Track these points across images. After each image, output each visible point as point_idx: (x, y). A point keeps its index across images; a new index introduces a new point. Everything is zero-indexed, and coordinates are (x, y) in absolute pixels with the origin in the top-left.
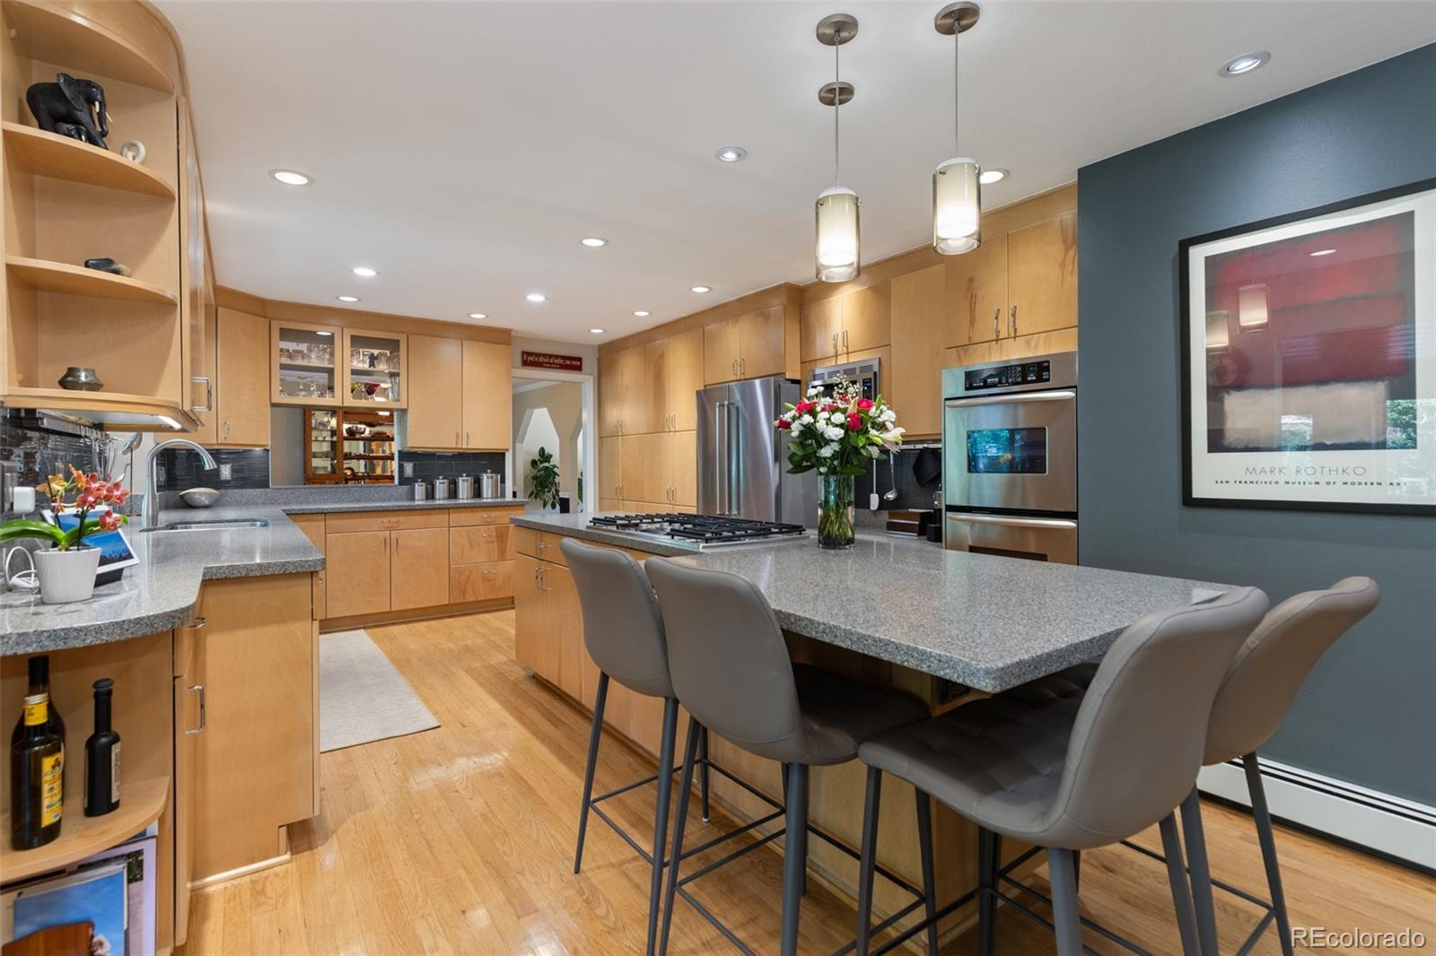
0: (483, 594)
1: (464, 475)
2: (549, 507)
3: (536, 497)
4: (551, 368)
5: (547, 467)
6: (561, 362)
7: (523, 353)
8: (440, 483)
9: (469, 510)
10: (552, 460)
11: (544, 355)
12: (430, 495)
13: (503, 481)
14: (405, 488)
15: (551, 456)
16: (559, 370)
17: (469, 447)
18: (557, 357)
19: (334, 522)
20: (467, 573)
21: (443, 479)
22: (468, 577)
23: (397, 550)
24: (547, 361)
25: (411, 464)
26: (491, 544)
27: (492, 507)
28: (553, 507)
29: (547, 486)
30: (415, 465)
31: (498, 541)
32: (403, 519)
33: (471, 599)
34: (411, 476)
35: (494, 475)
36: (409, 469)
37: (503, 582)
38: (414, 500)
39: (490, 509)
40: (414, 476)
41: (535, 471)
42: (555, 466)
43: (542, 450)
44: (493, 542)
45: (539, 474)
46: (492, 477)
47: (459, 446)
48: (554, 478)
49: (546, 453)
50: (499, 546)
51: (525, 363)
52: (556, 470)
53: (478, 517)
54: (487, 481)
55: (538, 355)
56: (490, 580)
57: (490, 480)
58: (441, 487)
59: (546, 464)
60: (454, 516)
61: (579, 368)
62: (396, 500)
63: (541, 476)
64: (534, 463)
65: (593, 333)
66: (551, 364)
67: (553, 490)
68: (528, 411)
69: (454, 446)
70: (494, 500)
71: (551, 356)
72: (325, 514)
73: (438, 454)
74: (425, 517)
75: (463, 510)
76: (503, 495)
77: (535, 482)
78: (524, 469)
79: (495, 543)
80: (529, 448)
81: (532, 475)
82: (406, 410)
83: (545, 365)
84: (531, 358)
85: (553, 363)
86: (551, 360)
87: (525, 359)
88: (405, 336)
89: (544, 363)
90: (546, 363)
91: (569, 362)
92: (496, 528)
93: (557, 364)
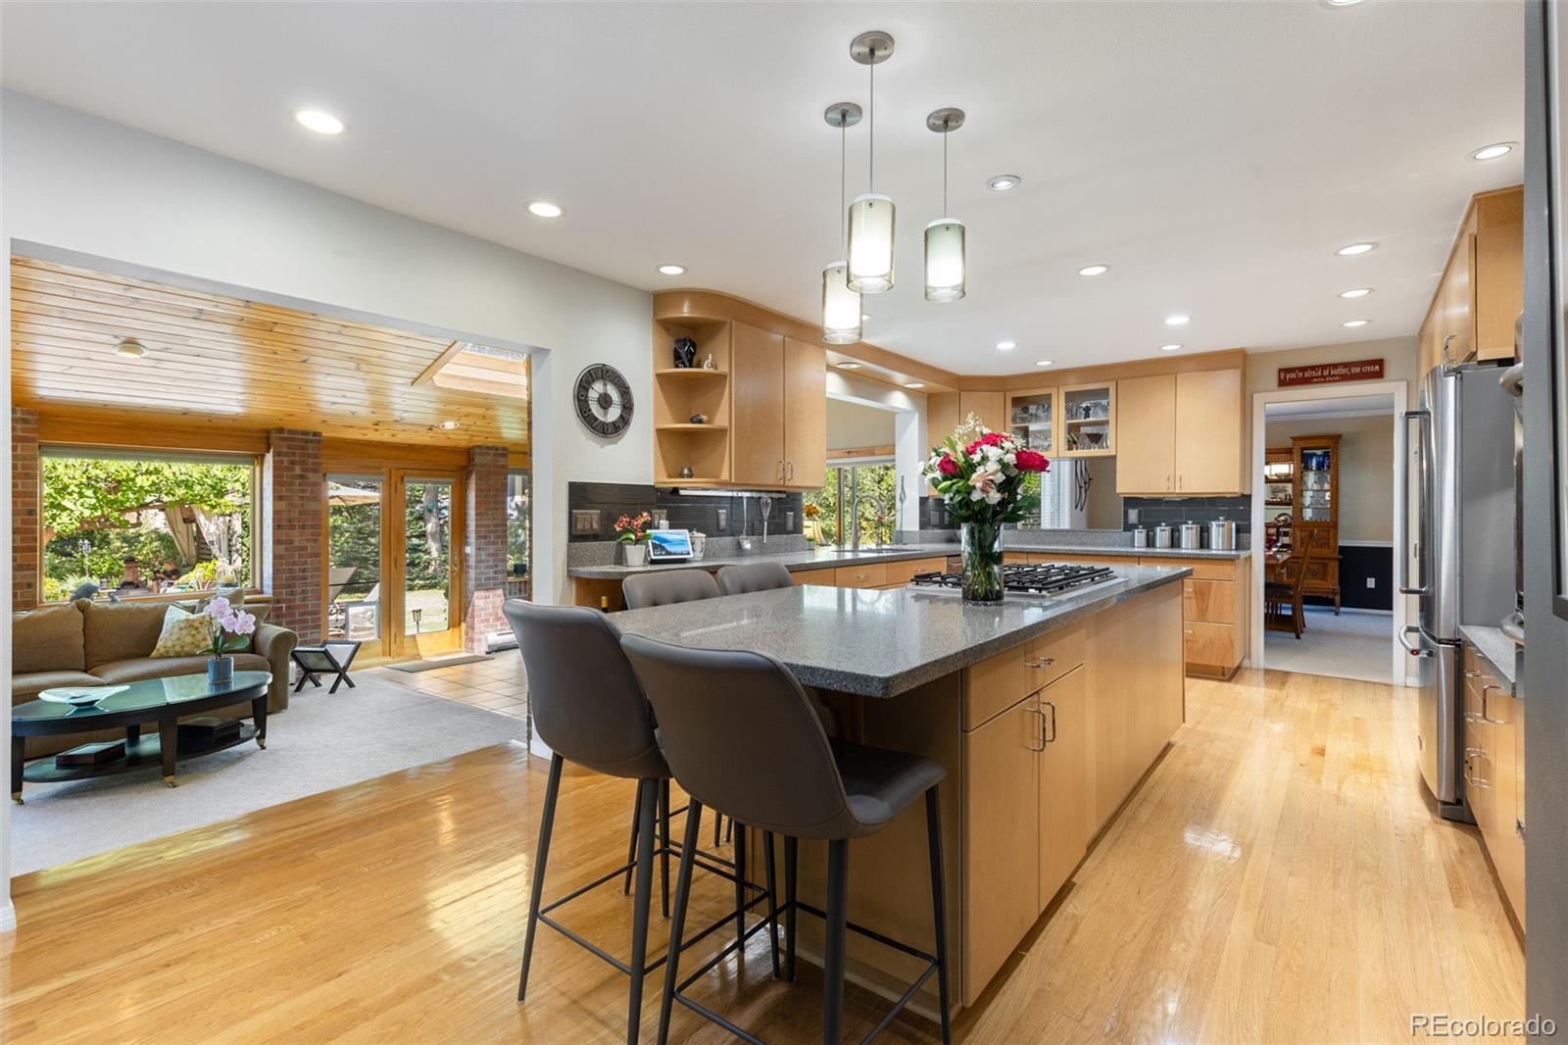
1: (1189, 522)
4: (1325, 382)
6: (1344, 371)
7: (1280, 370)
11: (1313, 368)
12: (1150, 542)
14: (1129, 534)
16: (1342, 383)
17: (1183, 491)
18: (1335, 366)
21: (1166, 526)
24: (1319, 373)
25: (1134, 510)
30: (1140, 512)
31: (1196, 598)
34: (1135, 522)
36: (1133, 515)
37: (1203, 647)
38: (1134, 546)
39: (1186, 560)
40: (1137, 522)
46: (1225, 525)
47: (1172, 490)
50: (1198, 604)
51: (1283, 383)
54: (1218, 529)
55: (1303, 369)
57: (1223, 527)
58: (1162, 534)
61: (1379, 375)
62: (1120, 546)
65: (1346, 327)
66: (1325, 377)
69: (1166, 491)
70: (1226, 553)
71: (1324, 367)
79: (1194, 600)
82: (1115, 457)
83: (1315, 380)
84: (1293, 376)
85: (1330, 375)
86: (1326, 373)
87: (1282, 378)
88: (1115, 383)
89: (1313, 378)
90: (1317, 377)
91: (1358, 370)
92: (1195, 584)
93: (1336, 376)
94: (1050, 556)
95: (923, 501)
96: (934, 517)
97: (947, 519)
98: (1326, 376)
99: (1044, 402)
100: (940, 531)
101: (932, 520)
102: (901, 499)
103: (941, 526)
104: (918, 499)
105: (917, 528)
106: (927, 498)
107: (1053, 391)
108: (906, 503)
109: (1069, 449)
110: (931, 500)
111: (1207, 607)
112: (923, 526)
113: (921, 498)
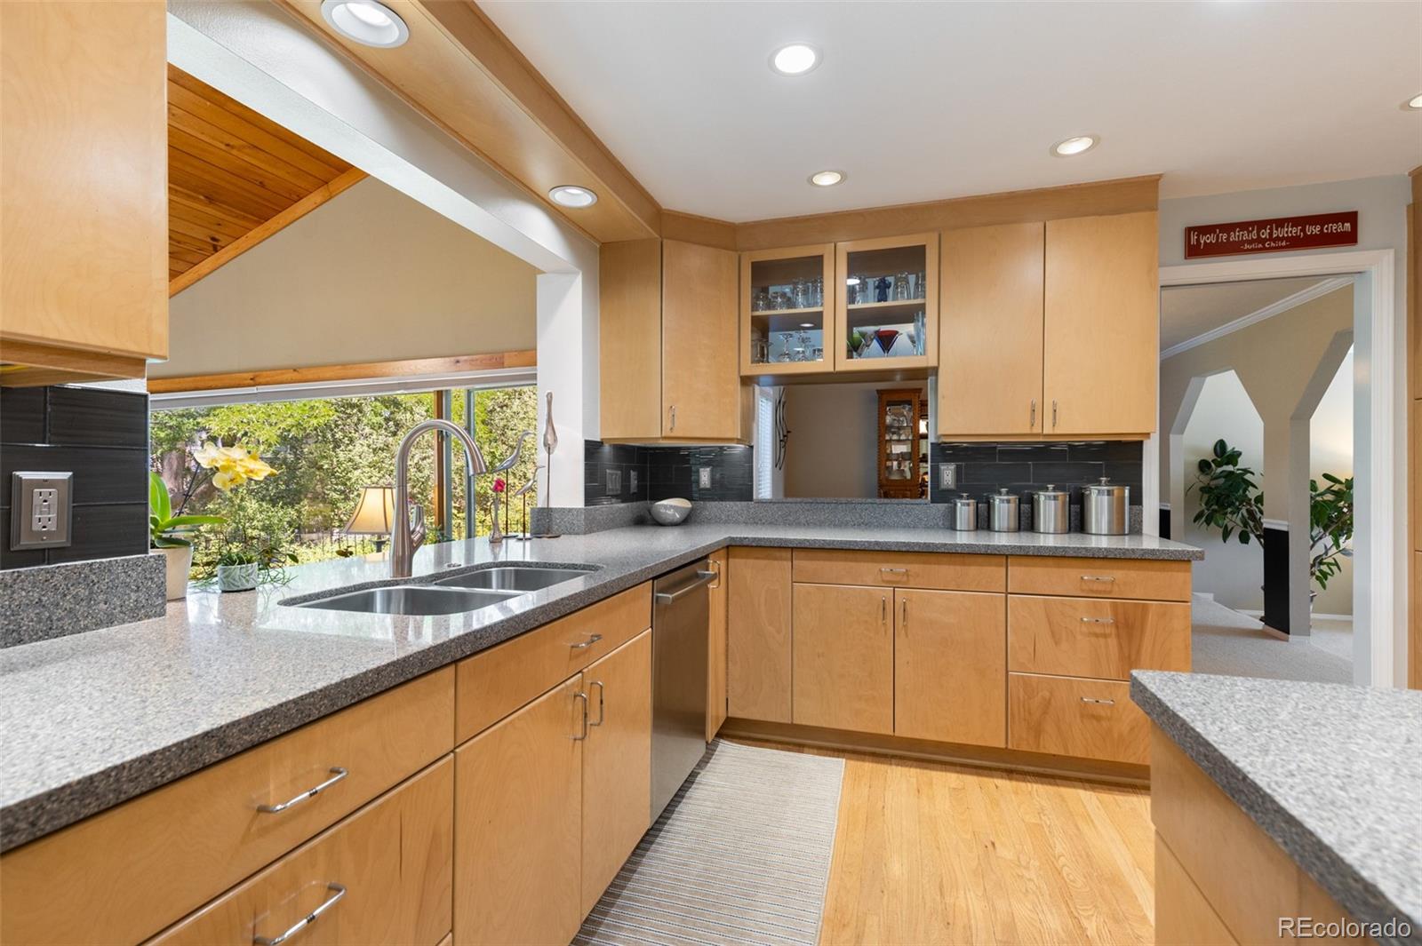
0: (1080, 745)
1: (1051, 486)
2: (1234, 539)
3: (1208, 522)
4: (1264, 249)
5: (1231, 473)
6: (1294, 231)
7: (1189, 230)
8: (1002, 501)
9: (1051, 562)
10: (1240, 459)
11: (1244, 226)
12: (981, 522)
13: (1136, 499)
14: (942, 507)
15: (1239, 454)
16: (1291, 252)
17: (1058, 431)
18: (1280, 223)
19: (805, 564)
20: (1047, 694)
21: (1008, 493)
22: (1047, 704)
23: (905, 626)
24: (1253, 236)
25: (952, 467)
26: (1102, 640)
27: (1105, 558)
28: (1244, 538)
29: (1232, 504)
30: (958, 468)
31: (1118, 636)
32: (915, 568)
33: (1054, 750)
34: (953, 487)
35: (1115, 488)
36: (948, 475)
37: (1132, 729)
39: (1098, 563)
40: (957, 486)
41: (1205, 479)
42: (1246, 471)
43: (1221, 445)
44: (1105, 636)
45: (1213, 483)
46: (1109, 493)
47: (1037, 430)
48: (1245, 490)
49: (1229, 448)
50: (1119, 647)
51: (1194, 252)
52: (1248, 477)
53: (1069, 577)
54: (1100, 502)
55: (1228, 228)
56: (1098, 718)
57: (1106, 498)
58: (1004, 508)
59: (1230, 468)
60: (1018, 572)
61: (1350, 239)
63: (1217, 487)
64: (1204, 466)
66: (1263, 241)
67: (1244, 511)
68: (1194, 381)
69: (1028, 431)
70: (1114, 543)
71: (1261, 224)
72: (792, 548)
73: (1000, 447)
74: (958, 568)
75: (1037, 560)
76: (1136, 530)
77: (1206, 496)
78: (1186, 476)
79: (1113, 642)
80: (1197, 437)
81: (1202, 485)
82: (935, 371)
83: (1247, 246)
84: (1211, 239)
85: (1271, 239)
86: (1265, 234)
87: (1193, 242)
88: (935, 236)
89: (1243, 242)
90: (1250, 242)
91: (1316, 230)
92: (1115, 607)
93: (1283, 239)
94: (835, 554)
95: (592, 449)
96: (612, 478)
97: (634, 483)
98: (1265, 240)
99: (809, 271)
100: (622, 505)
101: (610, 486)
102: (546, 444)
103: (625, 496)
104: (583, 442)
105: (579, 503)
106: (600, 444)
107: (826, 251)
108: (557, 453)
109: (848, 358)
110: (607, 449)
111: (1138, 652)
112: (591, 496)
113: (587, 442)
